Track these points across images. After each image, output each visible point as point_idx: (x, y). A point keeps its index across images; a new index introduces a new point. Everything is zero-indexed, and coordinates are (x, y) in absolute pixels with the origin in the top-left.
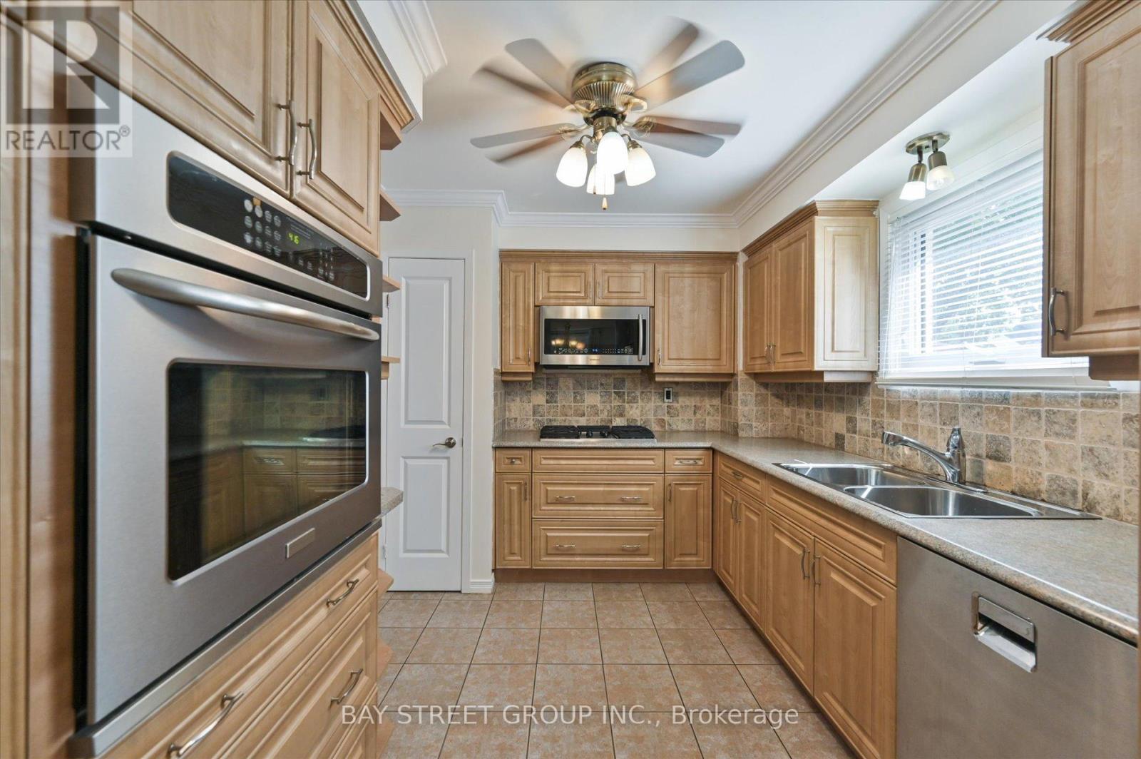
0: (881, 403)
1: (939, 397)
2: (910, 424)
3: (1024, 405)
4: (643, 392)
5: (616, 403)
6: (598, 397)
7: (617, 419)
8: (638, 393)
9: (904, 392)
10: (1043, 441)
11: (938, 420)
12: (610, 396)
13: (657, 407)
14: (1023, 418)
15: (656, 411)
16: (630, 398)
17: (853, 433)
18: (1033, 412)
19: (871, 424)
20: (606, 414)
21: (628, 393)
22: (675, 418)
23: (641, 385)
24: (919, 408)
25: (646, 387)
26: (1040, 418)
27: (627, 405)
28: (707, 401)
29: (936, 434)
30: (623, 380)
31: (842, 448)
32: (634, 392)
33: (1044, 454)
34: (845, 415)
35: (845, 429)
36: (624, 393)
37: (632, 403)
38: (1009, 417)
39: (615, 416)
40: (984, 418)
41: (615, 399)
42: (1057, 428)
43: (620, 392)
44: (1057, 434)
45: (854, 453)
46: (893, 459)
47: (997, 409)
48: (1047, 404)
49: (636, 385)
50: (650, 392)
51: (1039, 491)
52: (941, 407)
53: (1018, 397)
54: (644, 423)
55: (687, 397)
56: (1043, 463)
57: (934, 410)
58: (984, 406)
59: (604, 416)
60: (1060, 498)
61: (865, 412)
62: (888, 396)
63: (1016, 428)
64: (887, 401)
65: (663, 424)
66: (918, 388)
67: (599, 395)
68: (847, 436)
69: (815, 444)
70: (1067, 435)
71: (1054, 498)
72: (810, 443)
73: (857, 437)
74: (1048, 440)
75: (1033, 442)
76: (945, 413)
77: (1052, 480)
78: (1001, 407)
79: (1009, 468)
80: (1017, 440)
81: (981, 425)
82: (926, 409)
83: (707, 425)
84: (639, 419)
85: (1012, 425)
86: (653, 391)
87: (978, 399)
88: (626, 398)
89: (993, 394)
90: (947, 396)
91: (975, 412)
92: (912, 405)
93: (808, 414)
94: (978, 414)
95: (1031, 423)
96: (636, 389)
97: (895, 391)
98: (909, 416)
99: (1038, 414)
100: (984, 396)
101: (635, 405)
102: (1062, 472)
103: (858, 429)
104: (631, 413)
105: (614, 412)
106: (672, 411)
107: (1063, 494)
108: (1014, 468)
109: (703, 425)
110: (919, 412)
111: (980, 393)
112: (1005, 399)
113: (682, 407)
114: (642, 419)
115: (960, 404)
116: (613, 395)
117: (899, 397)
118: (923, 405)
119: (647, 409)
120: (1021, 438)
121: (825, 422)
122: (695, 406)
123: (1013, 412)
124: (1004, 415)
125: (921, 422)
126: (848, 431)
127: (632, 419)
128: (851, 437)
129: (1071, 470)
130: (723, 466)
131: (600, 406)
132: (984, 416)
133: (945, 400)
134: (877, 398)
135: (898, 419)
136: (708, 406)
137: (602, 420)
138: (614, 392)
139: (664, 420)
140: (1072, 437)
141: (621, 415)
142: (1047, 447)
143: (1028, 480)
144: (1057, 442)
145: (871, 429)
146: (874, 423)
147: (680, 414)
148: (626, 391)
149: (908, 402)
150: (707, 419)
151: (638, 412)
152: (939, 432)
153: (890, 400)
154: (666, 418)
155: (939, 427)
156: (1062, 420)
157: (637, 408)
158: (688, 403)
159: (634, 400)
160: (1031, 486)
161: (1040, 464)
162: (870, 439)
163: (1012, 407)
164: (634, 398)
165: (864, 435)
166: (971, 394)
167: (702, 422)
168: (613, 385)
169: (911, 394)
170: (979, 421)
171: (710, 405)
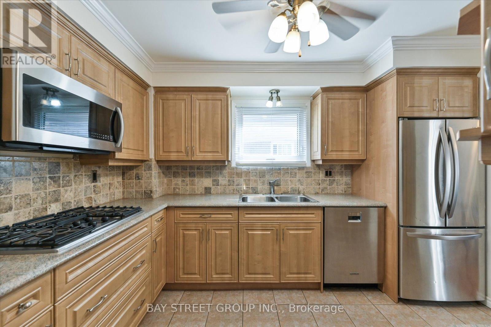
0: (233, 173)
1: (258, 170)
2: (247, 179)
3: (285, 170)
4: (76, 176)
5: (52, 189)
6: (31, 185)
7: (52, 205)
8: (72, 176)
9: (244, 168)
10: (290, 179)
11: (258, 177)
12: (45, 182)
13: (87, 187)
14: (284, 174)
15: (86, 191)
16: (65, 182)
17: (217, 186)
18: (287, 172)
19: (227, 181)
20: (41, 202)
21: (63, 177)
22: (99, 194)
23: (74, 169)
24: (251, 173)
25: (78, 172)
26: (288, 174)
27: (62, 190)
28: (115, 179)
29: (257, 181)
30: (58, 165)
31: (210, 193)
32: (68, 176)
33: (290, 182)
34: (211, 179)
35: (212, 185)
36: (60, 177)
37: (68, 186)
38: (281, 174)
39: (49, 203)
40: (274, 175)
41: (50, 184)
42: (292, 176)
43: (55, 177)
44: (293, 177)
45: (217, 194)
46: (239, 192)
47: (278, 172)
48: (290, 170)
49: (70, 169)
50: (82, 175)
51: (288, 192)
52: (259, 173)
53: (283, 169)
54: (77, 203)
55: (106, 177)
56: (289, 184)
57: (257, 174)
58: (274, 171)
59: (38, 205)
60: (293, 192)
61: (225, 177)
62: (236, 170)
63: (283, 177)
64: (236, 172)
65: (91, 202)
66: (250, 167)
67: (31, 182)
68: (213, 188)
69: (189, 194)
70: (295, 177)
71: (292, 192)
72: (185, 194)
73: (219, 187)
74: (291, 179)
75: (287, 180)
76: (261, 174)
77: (291, 188)
78: (279, 171)
79: (281, 187)
80: (283, 180)
81: (273, 177)
82: (253, 174)
83: (116, 197)
84: (72, 201)
85: (282, 176)
86: (84, 174)
87: (272, 169)
88: (61, 182)
89: (276, 168)
90: (261, 169)
91: (271, 173)
92: (248, 173)
93: (183, 181)
94: (272, 174)
95: (286, 175)
96: (70, 173)
97: (240, 168)
98: (246, 176)
99: (288, 173)
100: (274, 169)
101: (69, 188)
102: (293, 186)
103: (219, 184)
104: (66, 196)
105: (49, 198)
106: (96, 189)
107: (294, 191)
108: (282, 187)
109: (114, 196)
110: (251, 174)
111: (273, 168)
112: (280, 169)
113: (102, 185)
114: (75, 201)
115: (266, 171)
116: (48, 180)
117: (242, 170)
118: (252, 172)
119: (79, 190)
120: (284, 179)
121: (197, 183)
122: (110, 183)
123: (282, 172)
124: (280, 173)
125: (251, 178)
126: (213, 185)
127: (67, 202)
128: (215, 187)
129: (295, 185)
130: (182, 216)
131: (33, 195)
132: (274, 174)
133: (260, 170)
134: (231, 171)
135: (241, 178)
136: (116, 183)
137: (35, 210)
138: (50, 178)
139: (91, 197)
140: (296, 177)
141: (57, 200)
142: (290, 180)
143: (285, 190)
144: (293, 179)
145: (227, 183)
146: (229, 181)
147: (101, 191)
148: (61, 175)
149: (246, 172)
150: (116, 192)
151: (72, 194)
152: (258, 180)
153: (237, 171)
154: (93, 196)
155: (258, 179)
156: (293, 173)
157: (71, 191)
158: (106, 182)
159: (68, 184)
160: (286, 191)
161: (289, 185)
162: (227, 187)
163: (282, 171)
164: (69, 181)
165: (223, 186)
166: (270, 168)
167: (113, 195)
168: (47, 170)
169: (247, 169)
170: (272, 176)
171: (117, 182)
